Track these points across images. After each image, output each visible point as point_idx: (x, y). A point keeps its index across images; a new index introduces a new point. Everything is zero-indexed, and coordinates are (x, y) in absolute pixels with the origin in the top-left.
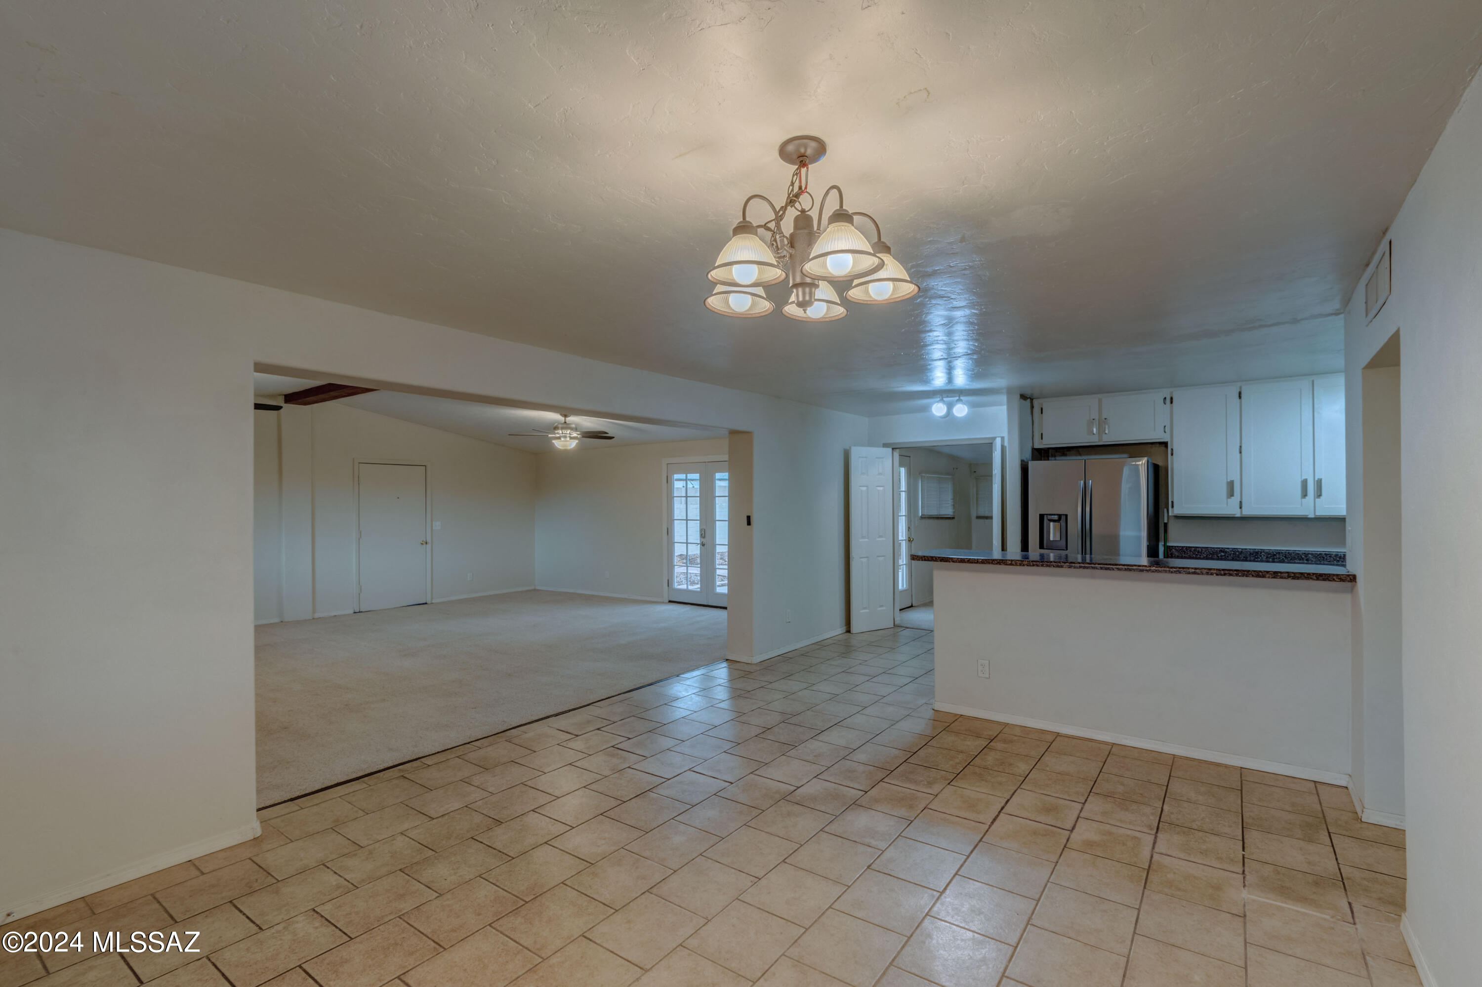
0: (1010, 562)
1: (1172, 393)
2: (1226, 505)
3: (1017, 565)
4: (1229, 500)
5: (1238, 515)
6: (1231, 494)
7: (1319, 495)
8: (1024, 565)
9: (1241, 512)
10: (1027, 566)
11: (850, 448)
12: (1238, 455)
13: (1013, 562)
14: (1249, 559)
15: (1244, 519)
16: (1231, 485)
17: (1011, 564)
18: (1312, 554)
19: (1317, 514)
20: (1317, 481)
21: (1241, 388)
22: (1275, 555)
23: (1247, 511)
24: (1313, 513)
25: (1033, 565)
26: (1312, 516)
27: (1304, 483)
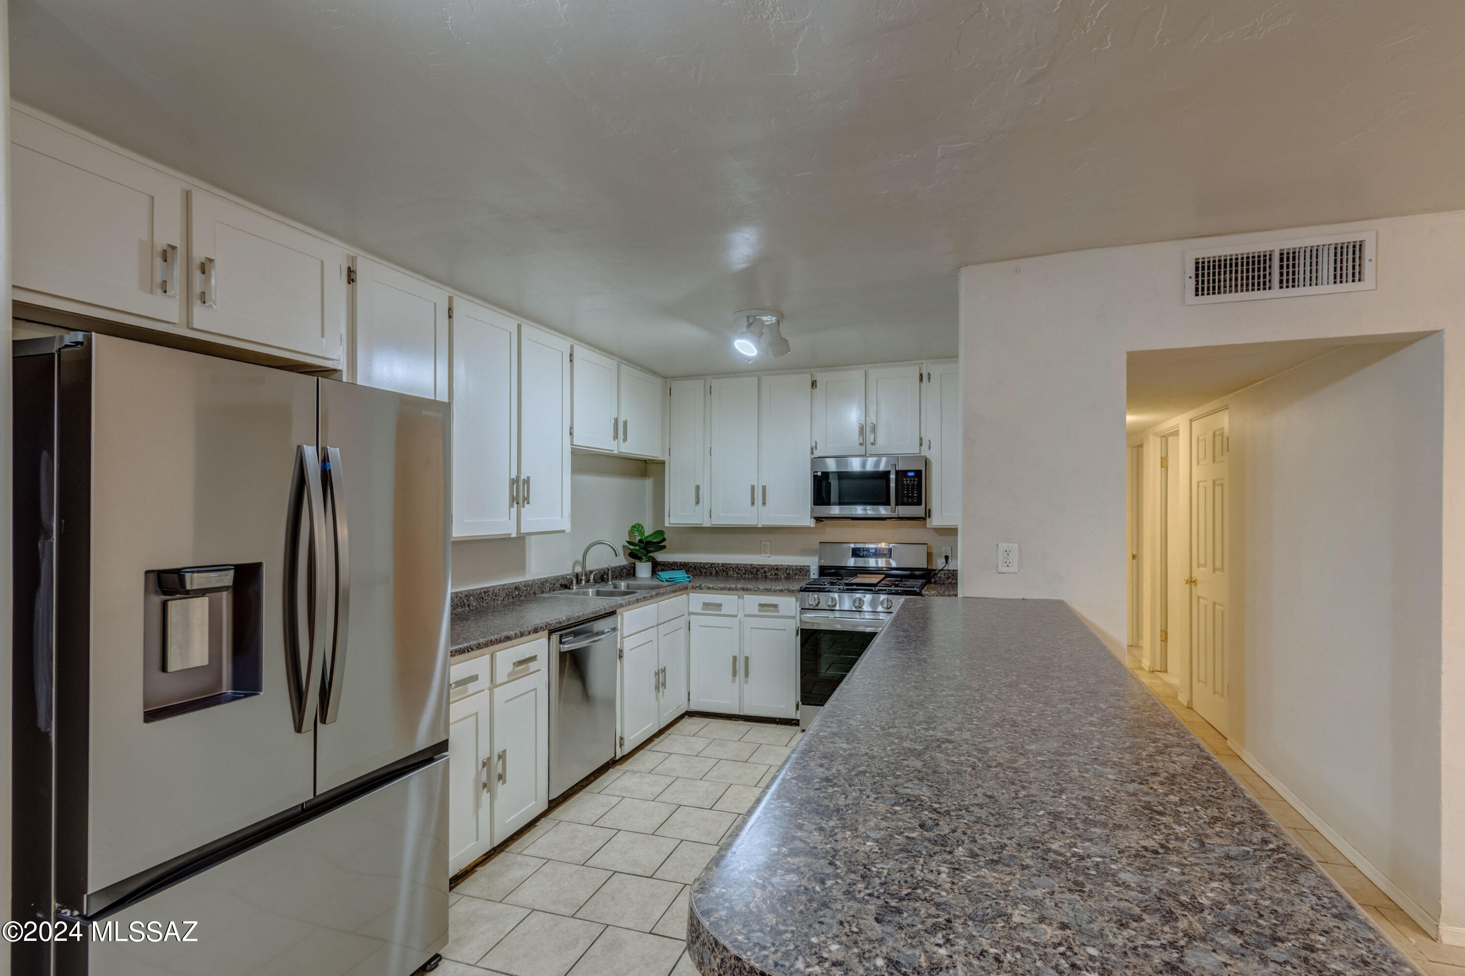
1: (352, 258)
19: (521, 531)
21: (451, 299)
26: (514, 534)
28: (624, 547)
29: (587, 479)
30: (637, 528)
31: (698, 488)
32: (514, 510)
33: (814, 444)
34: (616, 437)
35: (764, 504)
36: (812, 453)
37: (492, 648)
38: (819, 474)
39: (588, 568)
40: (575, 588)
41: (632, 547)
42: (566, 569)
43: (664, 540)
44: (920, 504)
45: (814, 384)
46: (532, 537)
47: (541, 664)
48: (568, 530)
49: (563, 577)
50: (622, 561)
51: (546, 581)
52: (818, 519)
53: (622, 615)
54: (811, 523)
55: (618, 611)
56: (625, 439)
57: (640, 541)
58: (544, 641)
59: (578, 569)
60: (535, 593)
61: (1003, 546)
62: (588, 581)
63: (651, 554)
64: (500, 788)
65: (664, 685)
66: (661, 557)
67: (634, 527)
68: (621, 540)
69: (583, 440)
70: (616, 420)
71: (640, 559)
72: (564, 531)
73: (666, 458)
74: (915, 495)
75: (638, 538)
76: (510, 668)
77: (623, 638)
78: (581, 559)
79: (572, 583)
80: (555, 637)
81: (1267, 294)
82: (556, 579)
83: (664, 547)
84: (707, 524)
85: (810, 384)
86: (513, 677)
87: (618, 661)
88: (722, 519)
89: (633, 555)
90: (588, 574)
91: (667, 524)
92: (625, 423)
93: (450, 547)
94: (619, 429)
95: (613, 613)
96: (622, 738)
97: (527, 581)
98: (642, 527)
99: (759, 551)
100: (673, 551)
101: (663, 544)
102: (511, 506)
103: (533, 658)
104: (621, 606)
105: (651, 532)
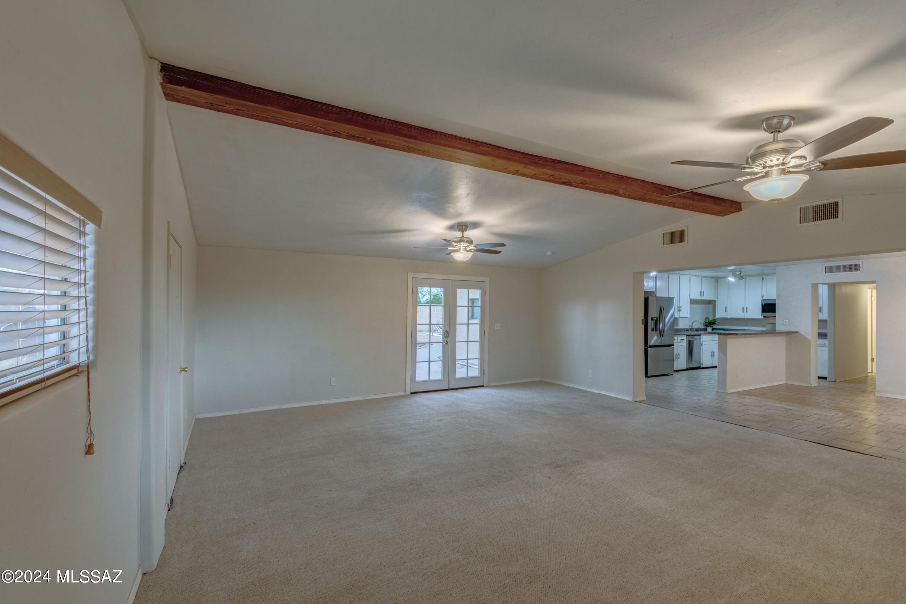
19: (680, 317)
28: (703, 323)
29: (693, 305)
30: (707, 318)
31: (726, 308)
32: (678, 313)
33: (763, 296)
34: (701, 296)
35: (747, 312)
36: (762, 298)
37: (677, 336)
38: (763, 304)
39: (693, 327)
41: (705, 323)
42: (687, 327)
43: (716, 321)
45: (763, 279)
47: (685, 341)
48: (689, 317)
49: (687, 329)
50: (702, 327)
52: (764, 317)
53: (702, 337)
54: (762, 318)
55: (701, 335)
56: (703, 296)
57: (708, 322)
58: (686, 337)
59: (690, 327)
60: (683, 330)
61: (785, 320)
62: (693, 330)
63: (712, 325)
64: (679, 360)
65: (714, 355)
66: (715, 326)
67: (706, 318)
68: (703, 321)
69: (692, 297)
70: (701, 292)
71: (708, 327)
72: (688, 317)
73: (716, 299)
75: (708, 321)
76: (680, 340)
77: (702, 341)
78: (691, 325)
79: (689, 330)
80: (688, 336)
81: (840, 273)
82: (685, 329)
83: (716, 324)
84: (729, 317)
85: (761, 279)
86: (680, 342)
87: (701, 347)
88: (734, 316)
89: (706, 325)
90: (693, 329)
91: (716, 317)
92: (703, 292)
94: (702, 293)
95: (700, 335)
96: (702, 363)
98: (709, 318)
99: (747, 326)
100: (718, 325)
102: (678, 312)
103: (684, 339)
104: (702, 334)
105: (712, 319)
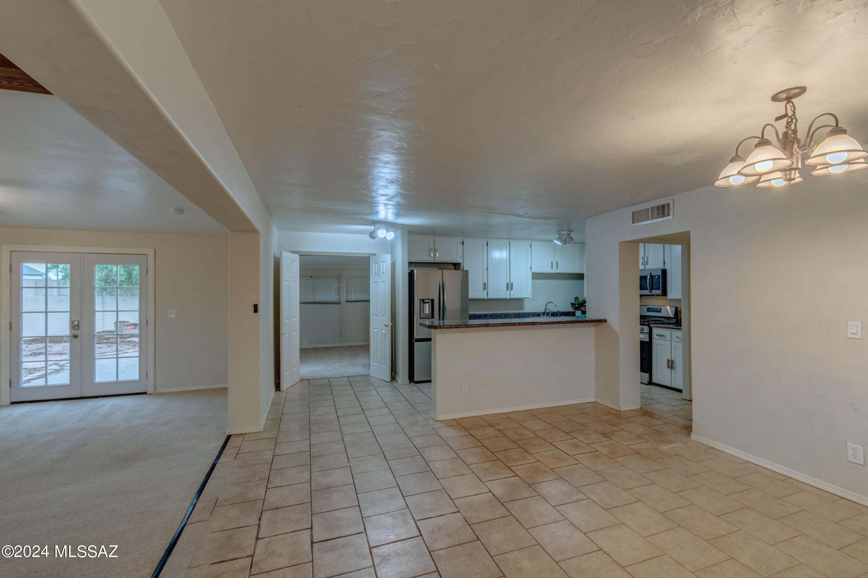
0: (492, 325)
1: (463, 240)
2: (482, 294)
3: (495, 326)
4: (484, 291)
5: (486, 298)
6: (484, 289)
7: (512, 289)
8: (499, 326)
9: (488, 297)
10: (500, 326)
11: (281, 253)
12: (486, 271)
13: (494, 325)
14: (495, 318)
15: (489, 300)
16: (485, 284)
17: (493, 326)
18: (503, 314)
19: (511, 297)
20: (511, 284)
21: (487, 241)
22: (492, 315)
23: (490, 297)
24: (509, 297)
25: (503, 326)
26: (509, 298)
27: (508, 284)
29: (540, 281)
30: (577, 298)
32: (508, 291)
34: (552, 268)
40: (541, 316)
44: (660, 289)
46: (526, 299)
51: (531, 313)
56: (557, 268)
57: (578, 303)
60: (526, 316)
61: (594, 302)
63: (580, 308)
69: (536, 271)
70: (552, 263)
72: (529, 298)
73: (584, 273)
74: (658, 286)
79: (540, 315)
81: (648, 222)
89: (575, 308)
90: (548, 313)
92: (557, 263)
93: (469, 300)
94: (554, 266)
97: (523, 313)
101: (585, 304)
105: (580, 300)
